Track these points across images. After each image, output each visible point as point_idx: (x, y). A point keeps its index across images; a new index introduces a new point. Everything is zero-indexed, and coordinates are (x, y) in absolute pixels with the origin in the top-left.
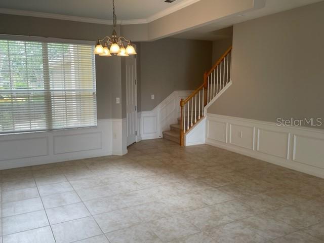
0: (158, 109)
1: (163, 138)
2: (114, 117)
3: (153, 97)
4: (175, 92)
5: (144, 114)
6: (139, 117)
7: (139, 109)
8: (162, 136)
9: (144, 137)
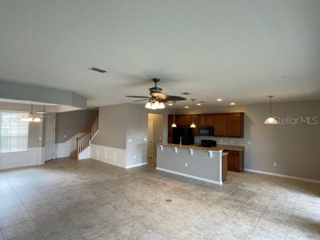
0: (68, 142)
1: (70, 157)
2: (37, 146)
3: (65, 136)
4: (79, 134)
5: (59, 145)
6: (56, 146)
7: (57, 142)
8: (70, 155)
9: (59, 156)
